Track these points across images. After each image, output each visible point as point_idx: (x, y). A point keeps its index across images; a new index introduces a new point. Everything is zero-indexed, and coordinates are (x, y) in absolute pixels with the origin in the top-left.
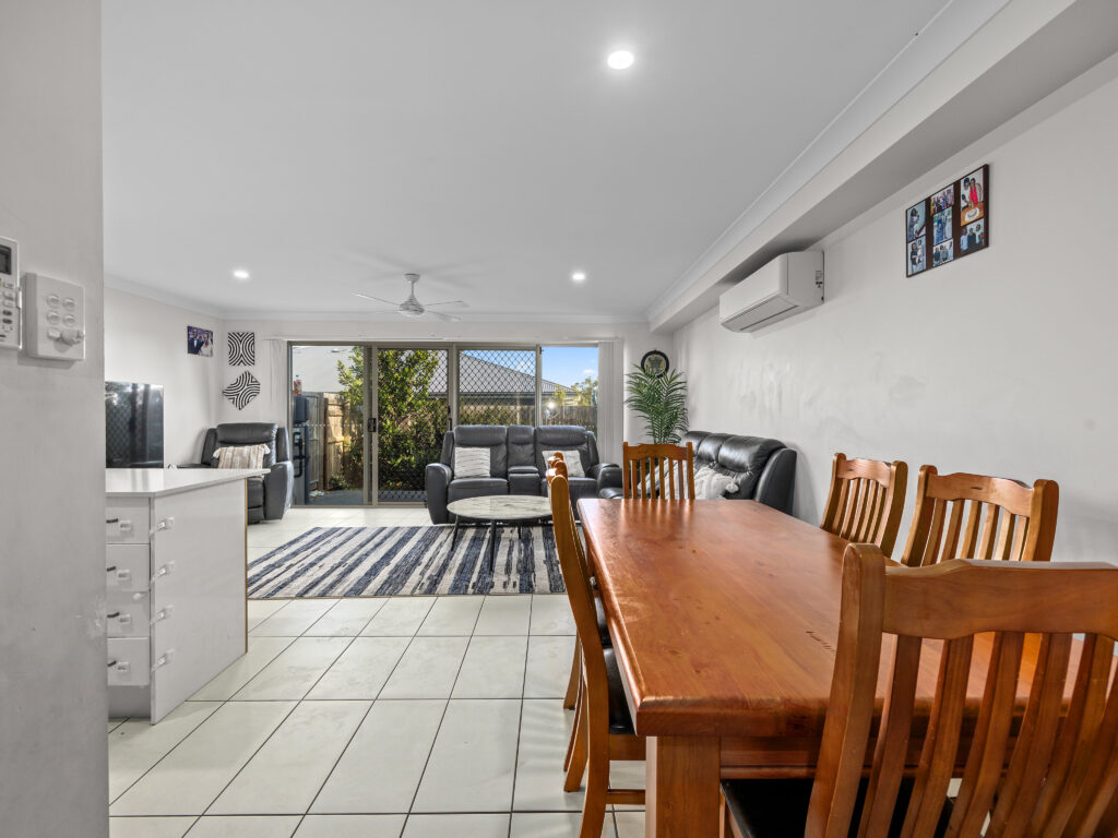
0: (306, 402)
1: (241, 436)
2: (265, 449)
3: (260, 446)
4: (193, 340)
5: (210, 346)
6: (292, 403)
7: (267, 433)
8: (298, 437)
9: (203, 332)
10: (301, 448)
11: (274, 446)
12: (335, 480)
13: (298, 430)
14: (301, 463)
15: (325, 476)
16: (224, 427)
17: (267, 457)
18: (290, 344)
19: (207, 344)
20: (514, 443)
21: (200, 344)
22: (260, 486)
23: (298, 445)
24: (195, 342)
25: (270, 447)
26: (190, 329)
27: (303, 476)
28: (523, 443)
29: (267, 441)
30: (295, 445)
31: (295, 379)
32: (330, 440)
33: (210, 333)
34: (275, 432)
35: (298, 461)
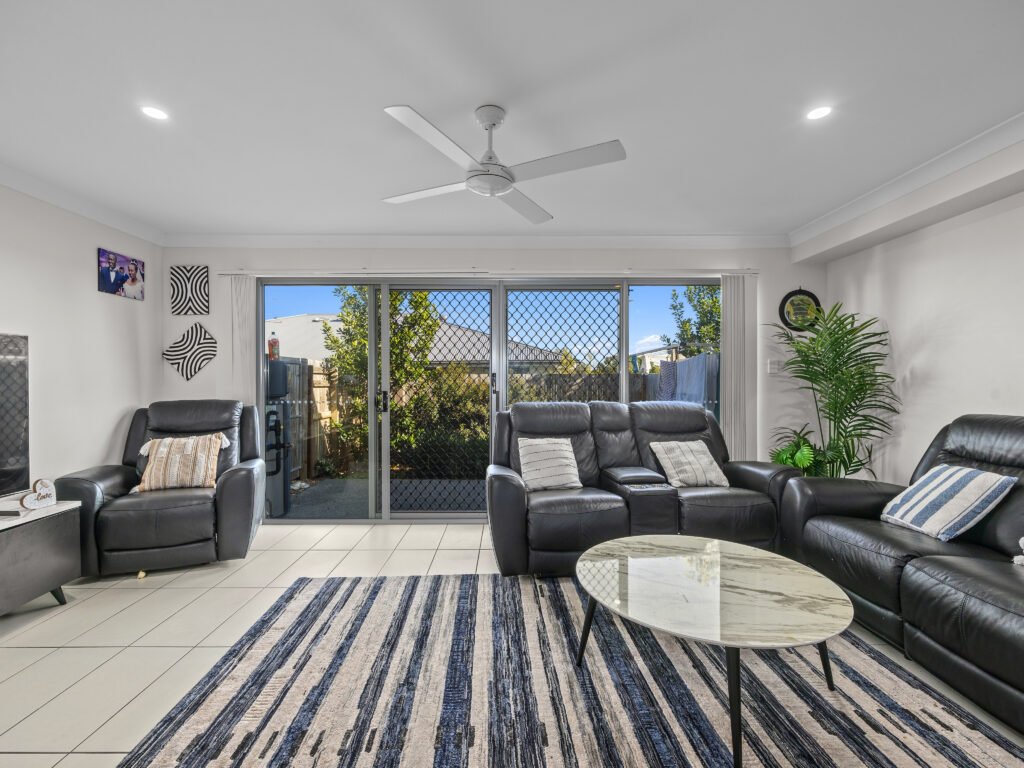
0: (285, 369)
1: (185, 421)
2: (221, 441)
3: (213, 437)
4: (108, 271)
5: (139, 285)
6: (264, 371)
7: (226, 415)
8: (273, 418)
9: (127, 260)
10: (278, 434)
11: (236, 435)
12: (321, 465)
13: (274, 408)
14: (278, 455)
15: (309, 461)
16: (159, 407)
17: (224, 453)
18: (262, 283)
19: (134, 280)
20: (603, 429)
21: (121, 280)
22: (209, 505)
23: (273, 429)
24: (113, 276)
25: (230, 437)
26: (101, 252)
27: (281, 474)
28: (617, 429)
29: (226, 428)
30: (268, 429)
31: (268, 337)
32: (315, 417)
33: (139, 265)
34: (237, 413)
35: (274, 452)
